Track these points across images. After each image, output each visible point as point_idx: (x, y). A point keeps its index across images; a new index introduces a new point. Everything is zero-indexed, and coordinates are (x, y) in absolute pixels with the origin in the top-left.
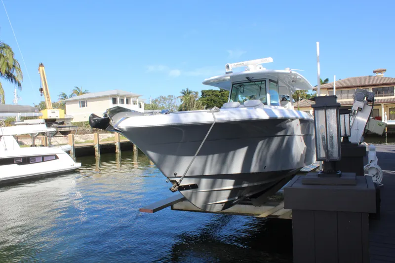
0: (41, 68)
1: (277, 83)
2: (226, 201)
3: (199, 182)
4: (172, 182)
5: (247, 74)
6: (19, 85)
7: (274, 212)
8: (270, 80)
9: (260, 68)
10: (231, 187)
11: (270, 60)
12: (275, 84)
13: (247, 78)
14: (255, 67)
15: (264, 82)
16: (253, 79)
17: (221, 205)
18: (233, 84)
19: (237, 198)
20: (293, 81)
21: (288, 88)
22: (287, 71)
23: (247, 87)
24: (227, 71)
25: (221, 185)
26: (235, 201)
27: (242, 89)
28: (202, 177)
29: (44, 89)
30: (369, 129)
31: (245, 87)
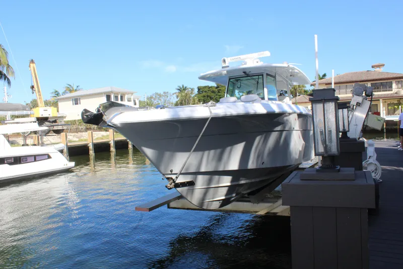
0: (31, 64)
1: (275, 77)
2: (223, 198)
3: (196, 179)
4: (168, 179)
5: (244, 69)
6: (9, 82)
8: (268, 75)
9: (257, 62)
10: (229, 184)
11: (267, 54)
12: (273, 79)
13: (244, 72)
14: (252, 61)
15: (261, 77)
16: (250, 73)
17: (219, 202)
18: (230, 79)
19: (234, 195)
20: (291, 76)
21: (285, 82)
22: (285, 65)
23: (244, 82)
24: (224, 66)
25: (218, 182)
26: (233, 199)
27: (238, 84)
28: (198, 173)
29: (36, 87)
30: (368, 125)
31: (242, 82)
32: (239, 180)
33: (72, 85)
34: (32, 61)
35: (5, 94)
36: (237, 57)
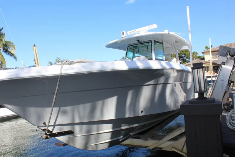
1: (162, 43)
2: (109, 140)
3: (73, 129)
4: (44, 130)
5: (138, 37)
7: (159, 145)
8: (155, 42)
9: (146, 32)
10: (111, 130)
11: (155, 26)
12: (161, 45)
13: (138, 41)
14: (143, 32)
15: (150, 43)
16: (142, 41)
17: (106, 144)
18: (128, 46)
19: (122, 137)
20: (176, 42)
21: (173, 48)
22: (166, 32)
23: (140, 48)
24: (123, 37)
25: (98, 130)
26: (121, 140)
27: (137, 50)
28: (73, 124)
29: (36, 60)
30: (232, 80)
31: (139, 48)
32: (120, 126)
33: (60, 59)
34: (35, 46)
35: (23, 65)
36: (133, 30)
